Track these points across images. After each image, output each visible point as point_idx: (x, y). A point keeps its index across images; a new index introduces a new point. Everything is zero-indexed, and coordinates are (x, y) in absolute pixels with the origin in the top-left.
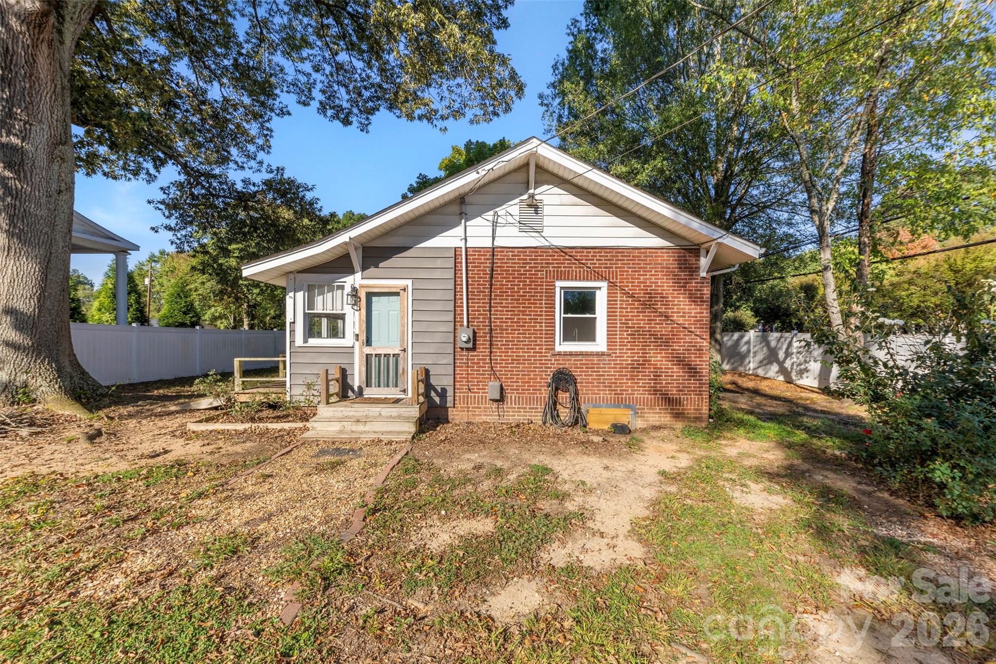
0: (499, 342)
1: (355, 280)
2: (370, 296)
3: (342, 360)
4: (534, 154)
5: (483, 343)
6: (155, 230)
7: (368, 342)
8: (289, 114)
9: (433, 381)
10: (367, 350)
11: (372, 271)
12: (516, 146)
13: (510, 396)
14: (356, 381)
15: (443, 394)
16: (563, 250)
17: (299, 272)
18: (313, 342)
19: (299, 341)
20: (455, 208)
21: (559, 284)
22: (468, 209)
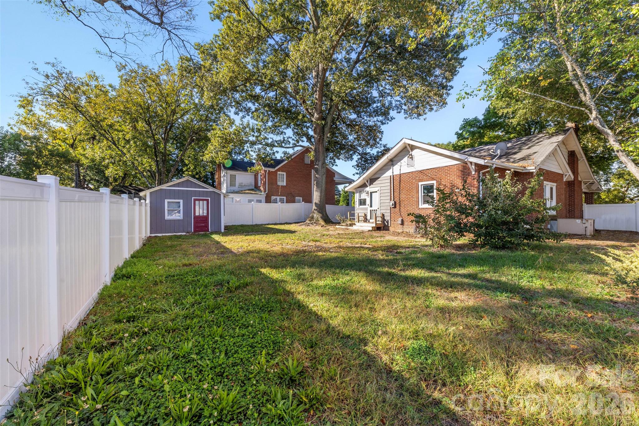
0: (402, 205)
1: (368, 189)
2: (371, 193)
3: (365, 212)
4: (405, 143)
5: (398, 205)
6: (354, 175)
7: (371, 206)
8: (394, 118)
9: (385, 218)
10: (372, 209)
11: (372, 186)
12: (392, 148)
13: (406, 223)
14: (368, 217)
15: (388, 222)
16: (421, 172)
17: (358, 188)
18: (361, 207)
19: (357, 207)
20: (390, 163)
21: (420, 183)
22: (394, 163)
